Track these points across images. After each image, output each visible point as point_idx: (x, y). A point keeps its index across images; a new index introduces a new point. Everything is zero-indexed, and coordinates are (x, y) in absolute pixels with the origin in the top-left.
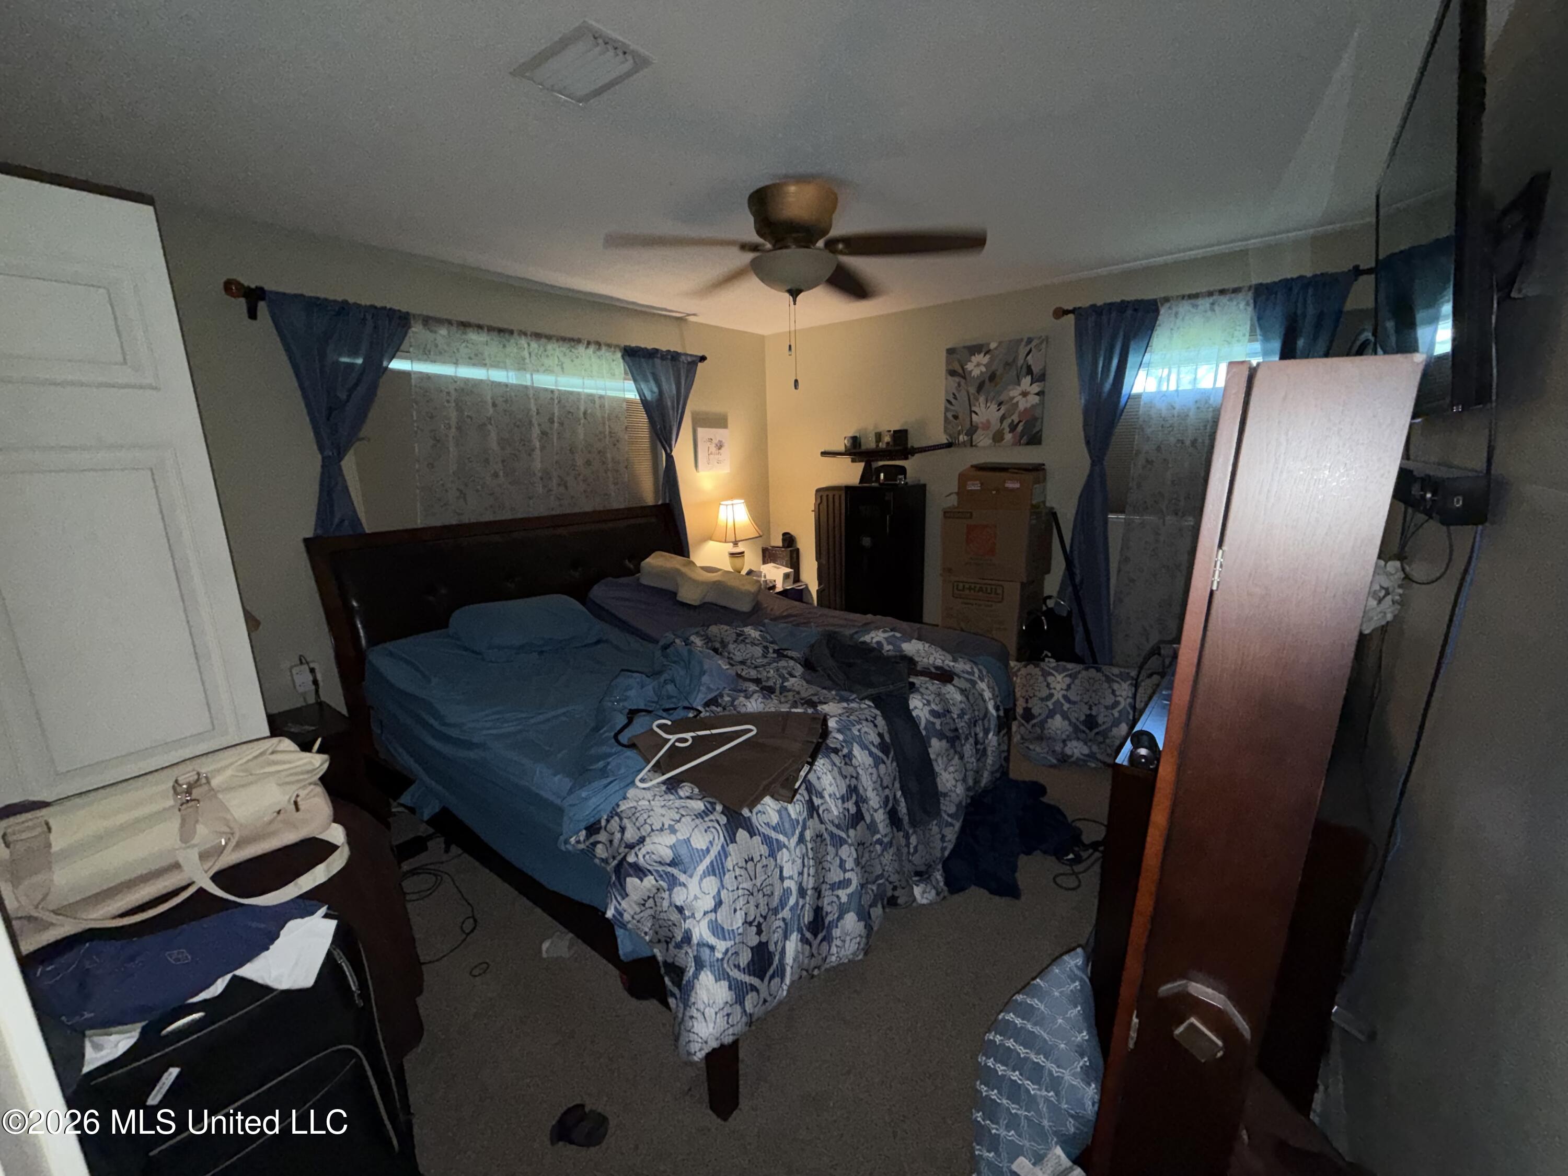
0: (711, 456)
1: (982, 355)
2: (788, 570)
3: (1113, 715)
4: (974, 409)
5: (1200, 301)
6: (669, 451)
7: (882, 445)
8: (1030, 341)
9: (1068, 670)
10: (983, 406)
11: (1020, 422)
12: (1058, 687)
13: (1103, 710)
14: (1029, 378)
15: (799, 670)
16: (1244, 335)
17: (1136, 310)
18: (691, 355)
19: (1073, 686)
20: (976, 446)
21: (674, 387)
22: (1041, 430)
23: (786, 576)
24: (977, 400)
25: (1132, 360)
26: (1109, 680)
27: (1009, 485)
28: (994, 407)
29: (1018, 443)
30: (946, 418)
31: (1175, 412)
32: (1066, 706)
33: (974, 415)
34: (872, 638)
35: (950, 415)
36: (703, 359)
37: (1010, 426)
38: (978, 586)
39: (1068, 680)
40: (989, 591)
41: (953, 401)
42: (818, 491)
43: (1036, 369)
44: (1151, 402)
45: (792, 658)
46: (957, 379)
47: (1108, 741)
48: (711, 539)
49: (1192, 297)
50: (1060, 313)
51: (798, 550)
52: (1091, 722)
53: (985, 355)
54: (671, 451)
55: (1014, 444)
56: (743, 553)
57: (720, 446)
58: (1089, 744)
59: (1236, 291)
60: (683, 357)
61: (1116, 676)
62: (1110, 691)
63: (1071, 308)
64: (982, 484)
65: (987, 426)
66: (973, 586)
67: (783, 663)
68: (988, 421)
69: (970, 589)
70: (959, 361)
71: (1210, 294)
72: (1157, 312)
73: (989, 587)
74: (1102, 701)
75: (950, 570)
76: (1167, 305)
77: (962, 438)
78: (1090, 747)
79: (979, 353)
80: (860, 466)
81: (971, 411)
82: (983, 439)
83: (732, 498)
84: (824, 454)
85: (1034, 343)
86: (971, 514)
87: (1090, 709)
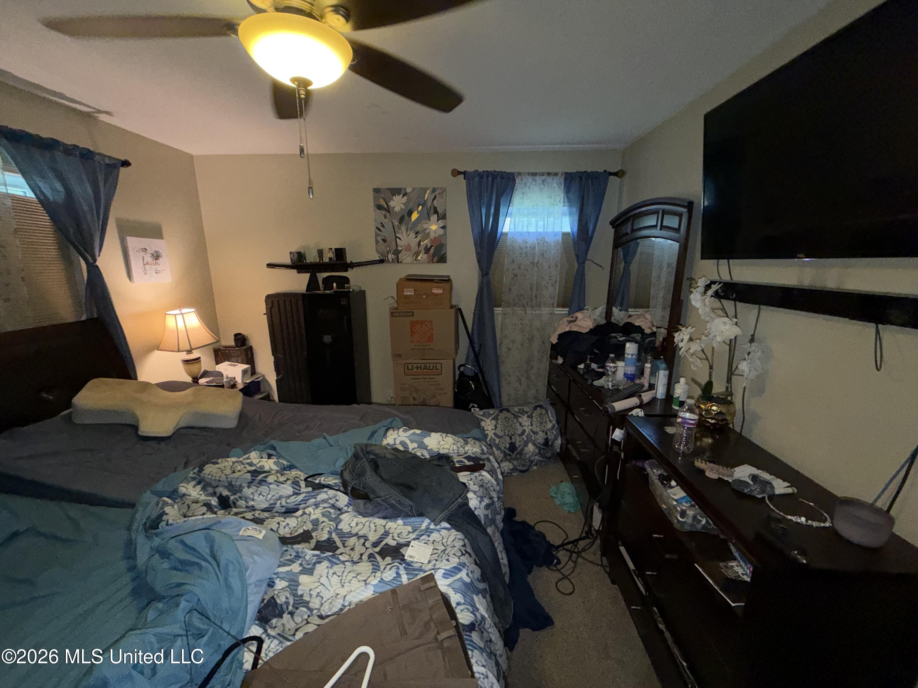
0: (147, 267)
1: (401, 196)
2: (246, 366)
3: (523, 439)
4: (398, 235)
5: (538, 178)
6: (91, 261)
7: (326, 260)
8: (434, 190)
9: (492, 415)
10: (404, 234)
11: (432, 246)
12: (490, 428)
13: (518, 438)
14: (436, 216)
15: (343, 499)
16: (560, 202)
17: (502, 178)
18: (110, 157)
19: (497, 425)
20: (401, 262)
21: (90, 190)
22: (446, 253)
23: (245, 372)
24: (400, 229)
25: (502, 210)
26: (516, 417)
27: (435, 291)
28: (412, 235)
29: (431, 261)
30: (377, 242)
31: (528, 245)
32: (497, 441)
33: (398, 239)
34: (395, 439)
35: (379, 239)
36: (126, 164)
37: (425, 249)
38: (423, 365)
39: (494, 422)
40: (431, 368)
41: (381, 228)
42: (268, 297)
43: (440, 211)
44: (513, 238)
45: (329, 487)
46: (384, 212)
47: (523, 456)
48: (158, 348)
49: (534, 174)
50: (456, 173)
51: (251, 348)
52: (512, 447)
53: (403, 196)
54: (95, 261)
55: (428, 262)
56: (199, 358)
57: (157, 256)
58: (512, 461)
59: (556, 174)
60: (97, 157)
61: (518, 412)
62: (518, 424)
63: (462, 170)
64: (415, 291)
65: (408, 248)
66: (419, 366)
67: (323, 496)
68: (409, 245)
69: (417, 368)
70: (385, 200)
71: (543, 174)
72: (514, 180)
73: (431, 365)
74: (516, 431)
75: (400, 356)
76: (520, 178)
77: (391, 257)
78: (513, 463)
79: (399, 194)
80: (306, 277)
81: (396, 237)
82: (407, 258)
83: (180, 307)
84: (270, 266)
85: (437, 193)
86: (413, 312)
87: (511, 439)
